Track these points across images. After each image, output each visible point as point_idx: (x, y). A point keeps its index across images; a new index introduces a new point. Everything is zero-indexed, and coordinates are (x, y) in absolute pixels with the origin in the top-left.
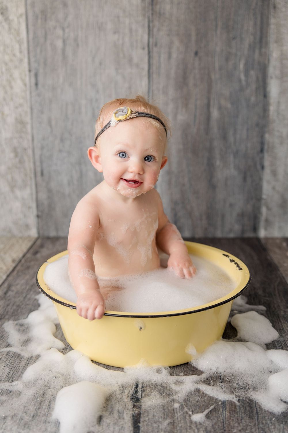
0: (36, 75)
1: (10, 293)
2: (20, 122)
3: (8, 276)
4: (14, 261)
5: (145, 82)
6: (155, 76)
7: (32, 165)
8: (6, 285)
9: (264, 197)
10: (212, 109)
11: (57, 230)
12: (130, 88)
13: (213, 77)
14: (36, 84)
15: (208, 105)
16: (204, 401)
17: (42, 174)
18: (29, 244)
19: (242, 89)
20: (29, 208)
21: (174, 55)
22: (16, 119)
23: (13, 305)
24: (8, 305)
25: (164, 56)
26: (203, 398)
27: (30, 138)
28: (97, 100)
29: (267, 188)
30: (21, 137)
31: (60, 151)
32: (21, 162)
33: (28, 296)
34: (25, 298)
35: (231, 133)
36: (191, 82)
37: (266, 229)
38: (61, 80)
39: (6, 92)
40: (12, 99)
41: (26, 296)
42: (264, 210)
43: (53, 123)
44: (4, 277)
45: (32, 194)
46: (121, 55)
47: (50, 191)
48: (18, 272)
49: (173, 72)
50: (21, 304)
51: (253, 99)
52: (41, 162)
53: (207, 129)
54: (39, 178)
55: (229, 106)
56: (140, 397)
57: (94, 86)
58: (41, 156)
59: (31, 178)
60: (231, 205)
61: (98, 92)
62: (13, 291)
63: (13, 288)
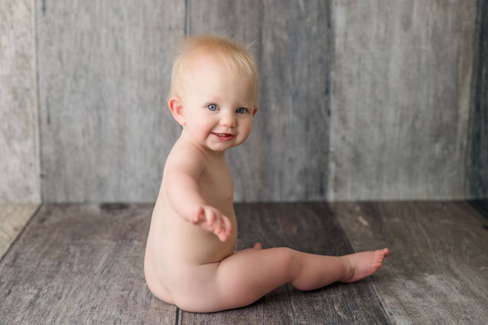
1: (19, 261)
2: (23, 56)
3: (12, 245)
4: (16, 229)
5: (181, 8)
7: (36, 110)
8: (12, 253)
9: (332, 149)
10: (264, 41)
11: (67, 194)
12: (162, 14)
14: (44, 9)
15: (260, 36)
17: (49, 121)
18: (32, 212)
19: (300, 18)
20: (31, 165)
22: (17, 52)
23: (26, 272)
24: (20, 272)
27: (34, 75)
28: (121, 29)
29: (334, 139)
30: (22, 74)
31: (73, 92)
32: (22, 106)
33: (42, 264)
34: (39, 265)
35: (289, 69)
36: (238, 7)
37: (336, 191)
38: (75, 4)
39: (4, 18)
40: (12, 27)
41: (39, 263)
42: (332, 166)
43: (65, 57)
44: (8, 246)
45: (34, 147)
47: (58, 143)
48: (24, 240)
50: (35, 271)
51: (314, 29)
52: (48, 106)
54: (44, 126)
55: (285, 37)
57: (117, 11)
58: (47, 99)
59: (34, 127)
60: (291, 160)
61: (122, 19)
62: (22, 259)
63: (22, 256)
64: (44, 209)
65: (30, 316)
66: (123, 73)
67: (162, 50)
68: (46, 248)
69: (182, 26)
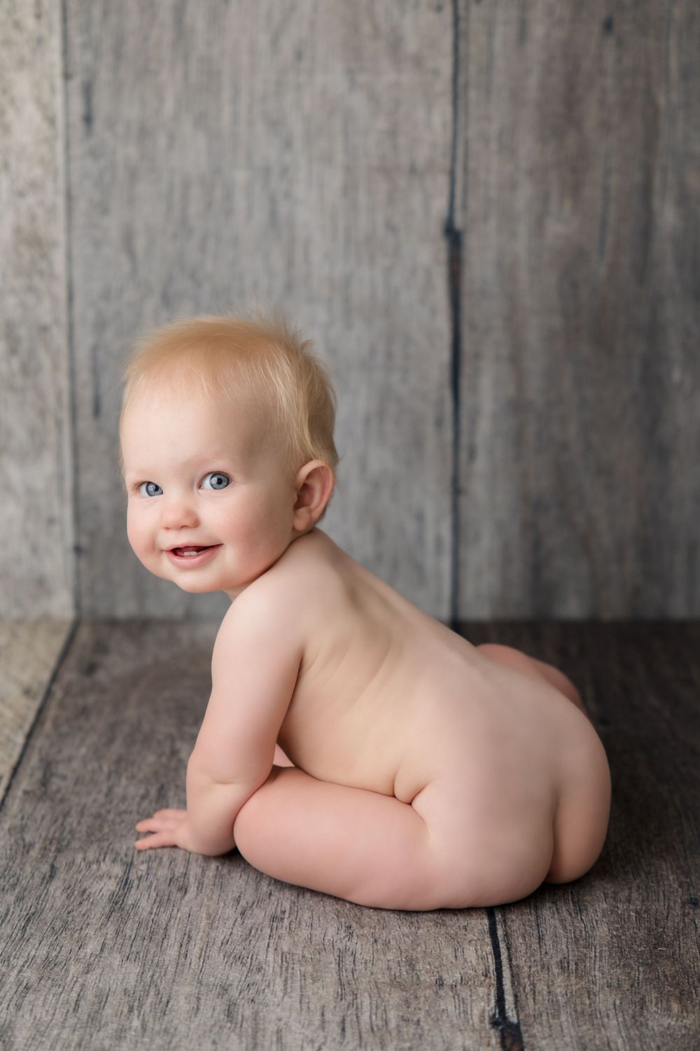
0: (88, 91)
1: (56, 783)
3: (30, 736)
4: (28, 693)
5: (441, 114)
6: (473, 95)
7: (64, 383)
8: (34, 760)
10: (656, 203)
11: (141, 594)
12: (393, 133)
13: (662, 101)
14: (88, 119)
15: (646, 191)
16: (685, 1027)
17: (97, 410)
18: (58, 643)
20: (51, 521)
21: (538, 30)
22: (18, 231)
23: (82, 814)
24: (66, 815)
25: (504, 33)
26: (682, 1021)
27: (61, 291)
28: (285, 171)
30: (31, 289)
32: (29, 369)
33: (118, 791)
34: (109, 795)
36: (591, 115)
38: (169, 106)
40: (6, 166)
41: (110, 790)
43: (140, 243)
44: (20, 740)
45: (60, 477)
46: (366, 28)
48: (56, 725)
49: (533, 82)
50: (103, 811)
52: (96, 371)
53: (644, 269)
54: (86, 422)
56: (514, 1020)
57: (275, 124)
58: (95, 350)
59: (59, 424)
61: (288, 144)
62: (64, 778)
63: (61, 769)
64: (85, 635)
65: (120, 940)
66: (289, 287)
67: (391, 227)
68: (117, 748)
69: (444, 163)
